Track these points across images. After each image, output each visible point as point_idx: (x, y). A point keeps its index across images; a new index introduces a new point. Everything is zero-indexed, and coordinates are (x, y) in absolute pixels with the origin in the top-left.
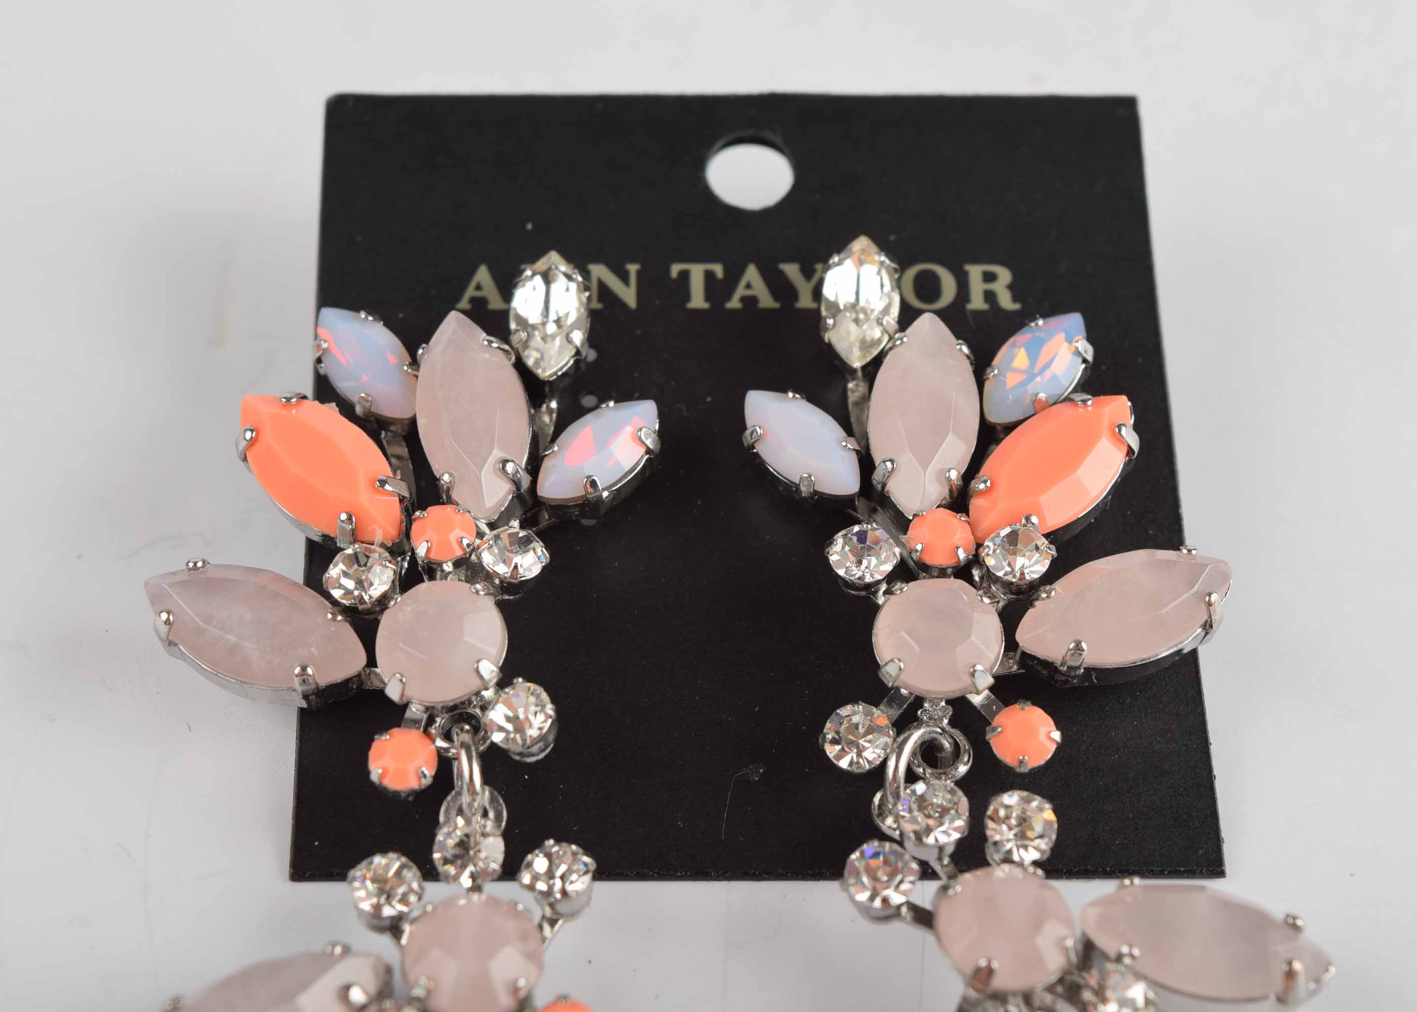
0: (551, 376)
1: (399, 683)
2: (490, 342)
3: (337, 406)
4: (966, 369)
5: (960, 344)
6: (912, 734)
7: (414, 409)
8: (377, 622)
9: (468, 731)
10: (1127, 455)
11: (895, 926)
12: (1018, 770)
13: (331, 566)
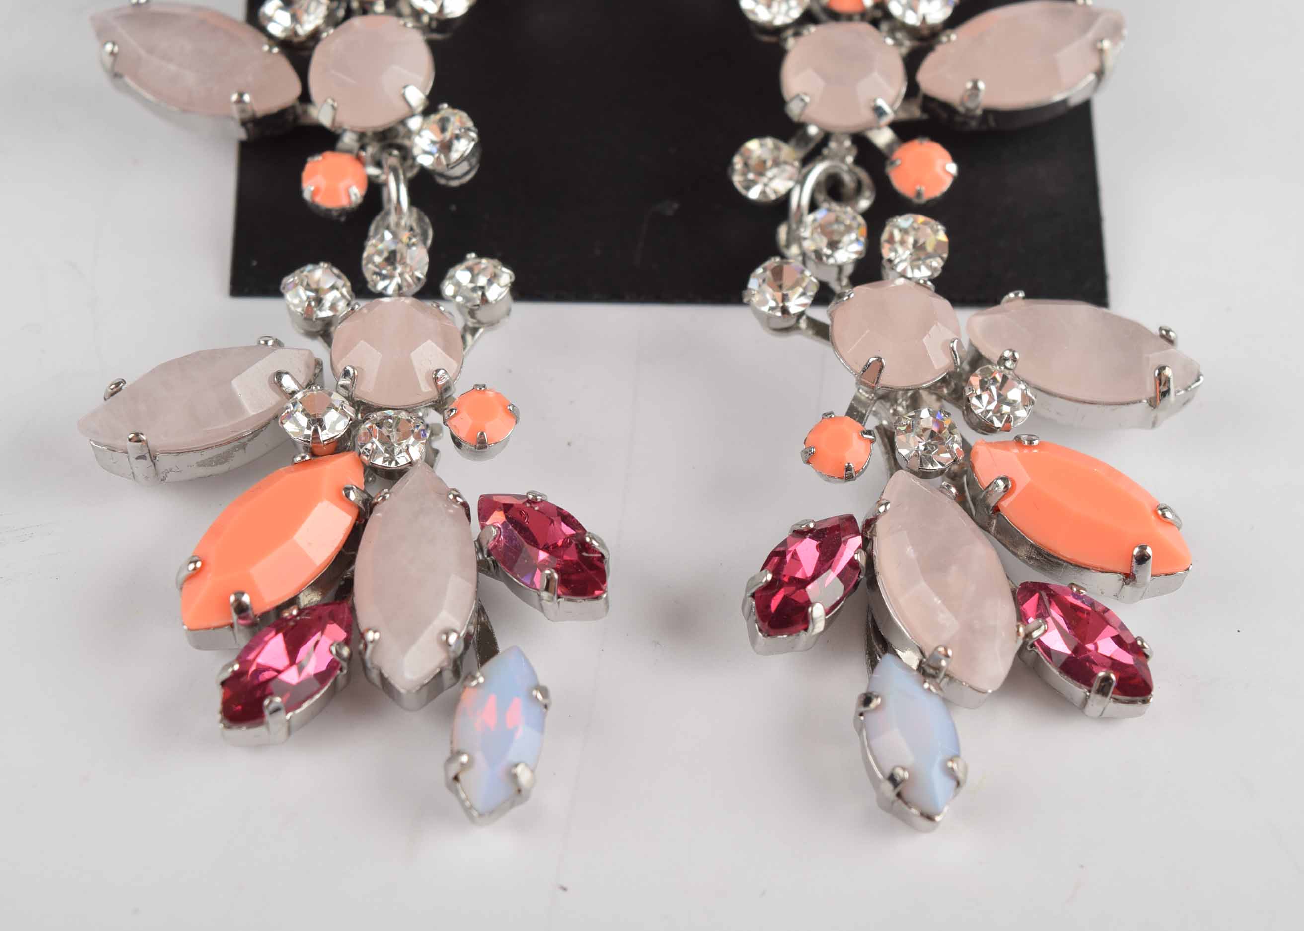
1: (332, 110)
6: (816, 166)
8: (310, 53)
9: (396, 160)
12: (915, 200)
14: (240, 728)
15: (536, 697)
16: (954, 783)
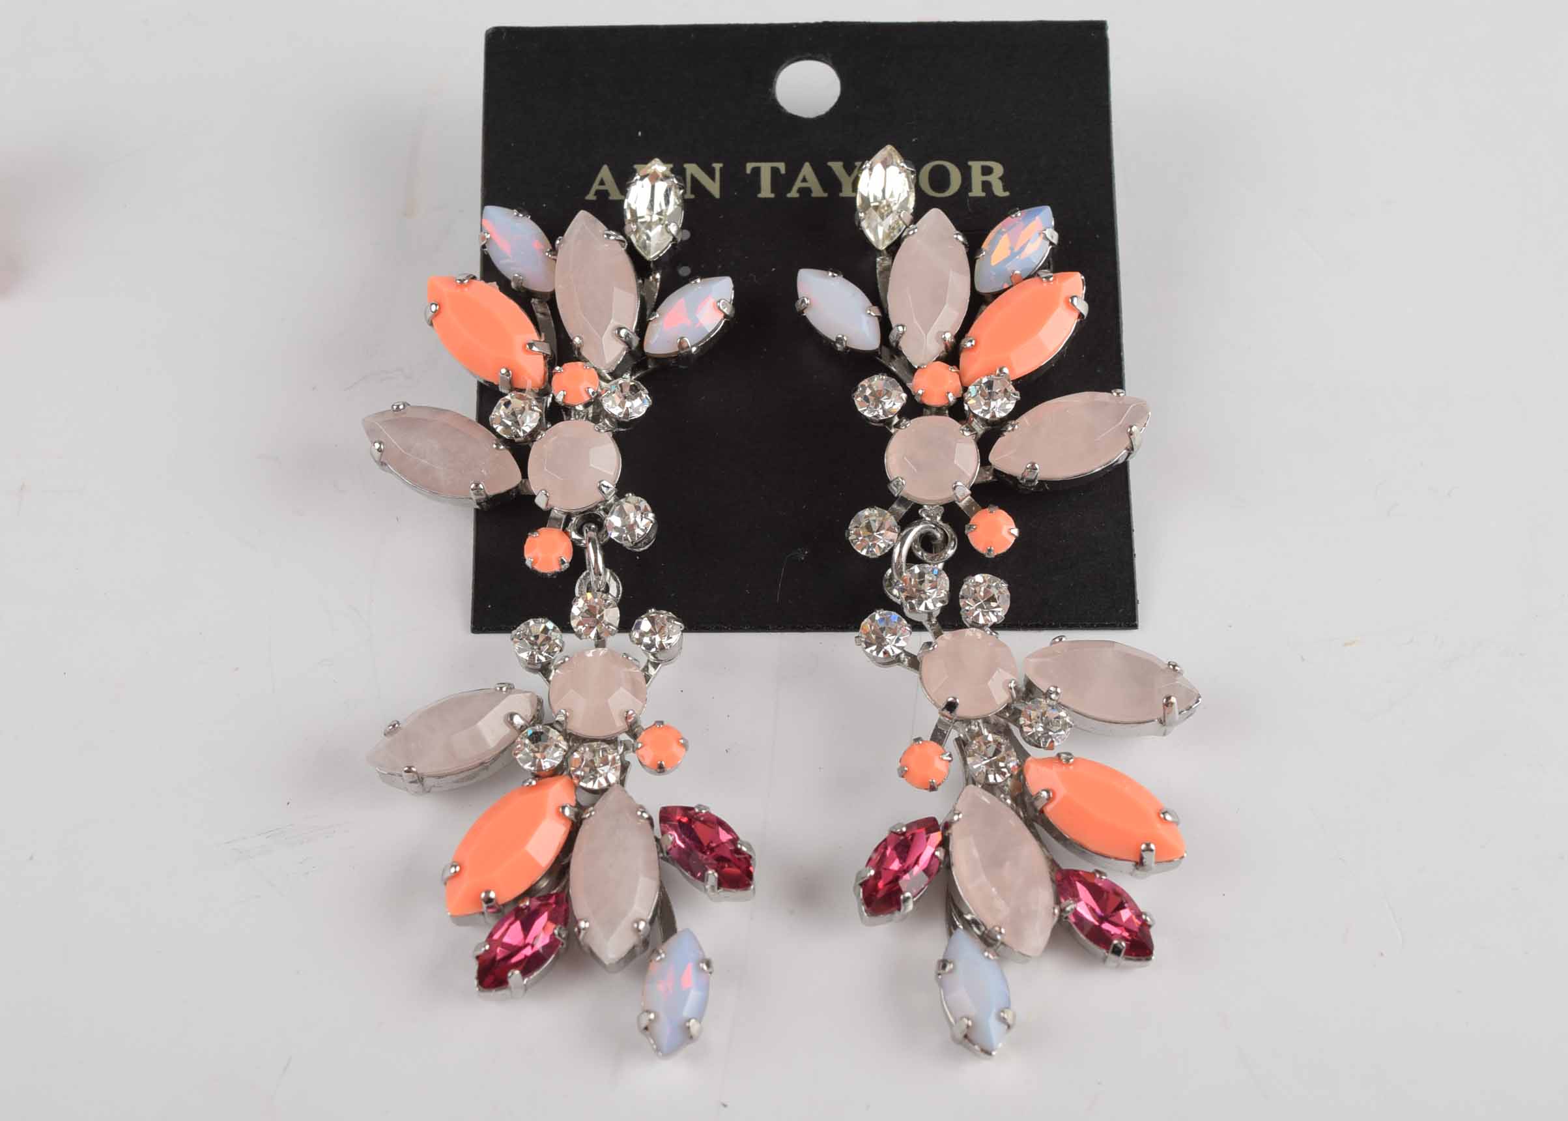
0: (654, 258)
1: (545, 496)
2: (609, 235)
3: (498, 284)
4: (962, 252)
5: (957, 234)
6: (912, 530)
7: (554, 283)
8: (528, 449)
9: (593, 530)
10: (1078, 318)
11: (896, 668)
12: (987, 556)
13: (495, 409)
14: (491, 991)
15: (703, 969)
16: (1006, 1027)
